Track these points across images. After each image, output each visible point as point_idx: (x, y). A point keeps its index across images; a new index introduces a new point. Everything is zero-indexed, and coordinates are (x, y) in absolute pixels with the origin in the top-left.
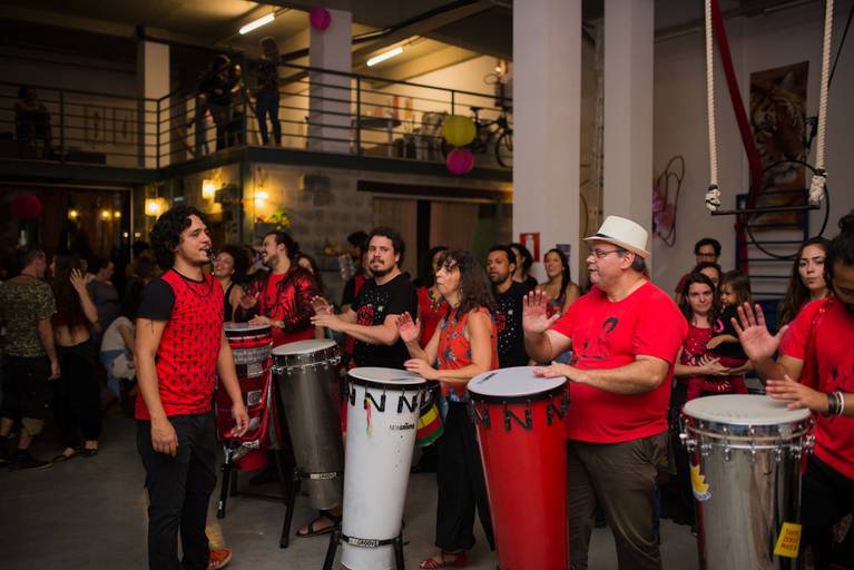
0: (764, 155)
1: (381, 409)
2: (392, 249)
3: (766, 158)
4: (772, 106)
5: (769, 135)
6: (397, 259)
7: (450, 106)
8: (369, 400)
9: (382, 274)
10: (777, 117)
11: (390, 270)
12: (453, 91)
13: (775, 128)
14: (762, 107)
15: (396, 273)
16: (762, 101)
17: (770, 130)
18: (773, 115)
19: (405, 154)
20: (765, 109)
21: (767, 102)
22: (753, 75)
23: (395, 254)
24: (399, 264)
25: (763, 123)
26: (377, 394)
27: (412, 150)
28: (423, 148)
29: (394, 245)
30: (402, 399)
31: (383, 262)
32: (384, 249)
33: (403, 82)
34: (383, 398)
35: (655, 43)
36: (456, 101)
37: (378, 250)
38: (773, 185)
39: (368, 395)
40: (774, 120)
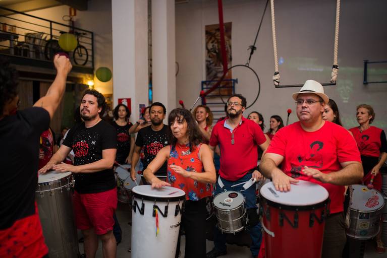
0: (213, 63)
1: (165, 215)
2: (97, 104)
3: (214, 64)
4: (216, 41)
5: (215, 54)
6: (100, 111)
7: (49, 30)
8: (157, 210)
9: (89, 119)
10: (218, 46)
11: (94, 117)
12: (51, 22)
13: (217, 51)
14: (211, 41)
15: (98, 120)
16: (211, 39)
17: (215, 52)
18: (216, 45)
19: (22, 55)
20: (212, 42)
21: (213, 39)
22: (207, 27)
23: (99, 107)
24: (101, 114)
25: (212, 49)
26: (162, 206)
27: (26, 52)
28: (33, 51)
29: (98, 102)
30: (177, 207)
31: (89, 111)
32: (90, 102)
33: (23, 13)
34: (166, 208)
35: (176, 4)
36: (53, 27)
37: (87, 102)
38: (217, 77)
39: (155, 207)
40: (217, 48)
